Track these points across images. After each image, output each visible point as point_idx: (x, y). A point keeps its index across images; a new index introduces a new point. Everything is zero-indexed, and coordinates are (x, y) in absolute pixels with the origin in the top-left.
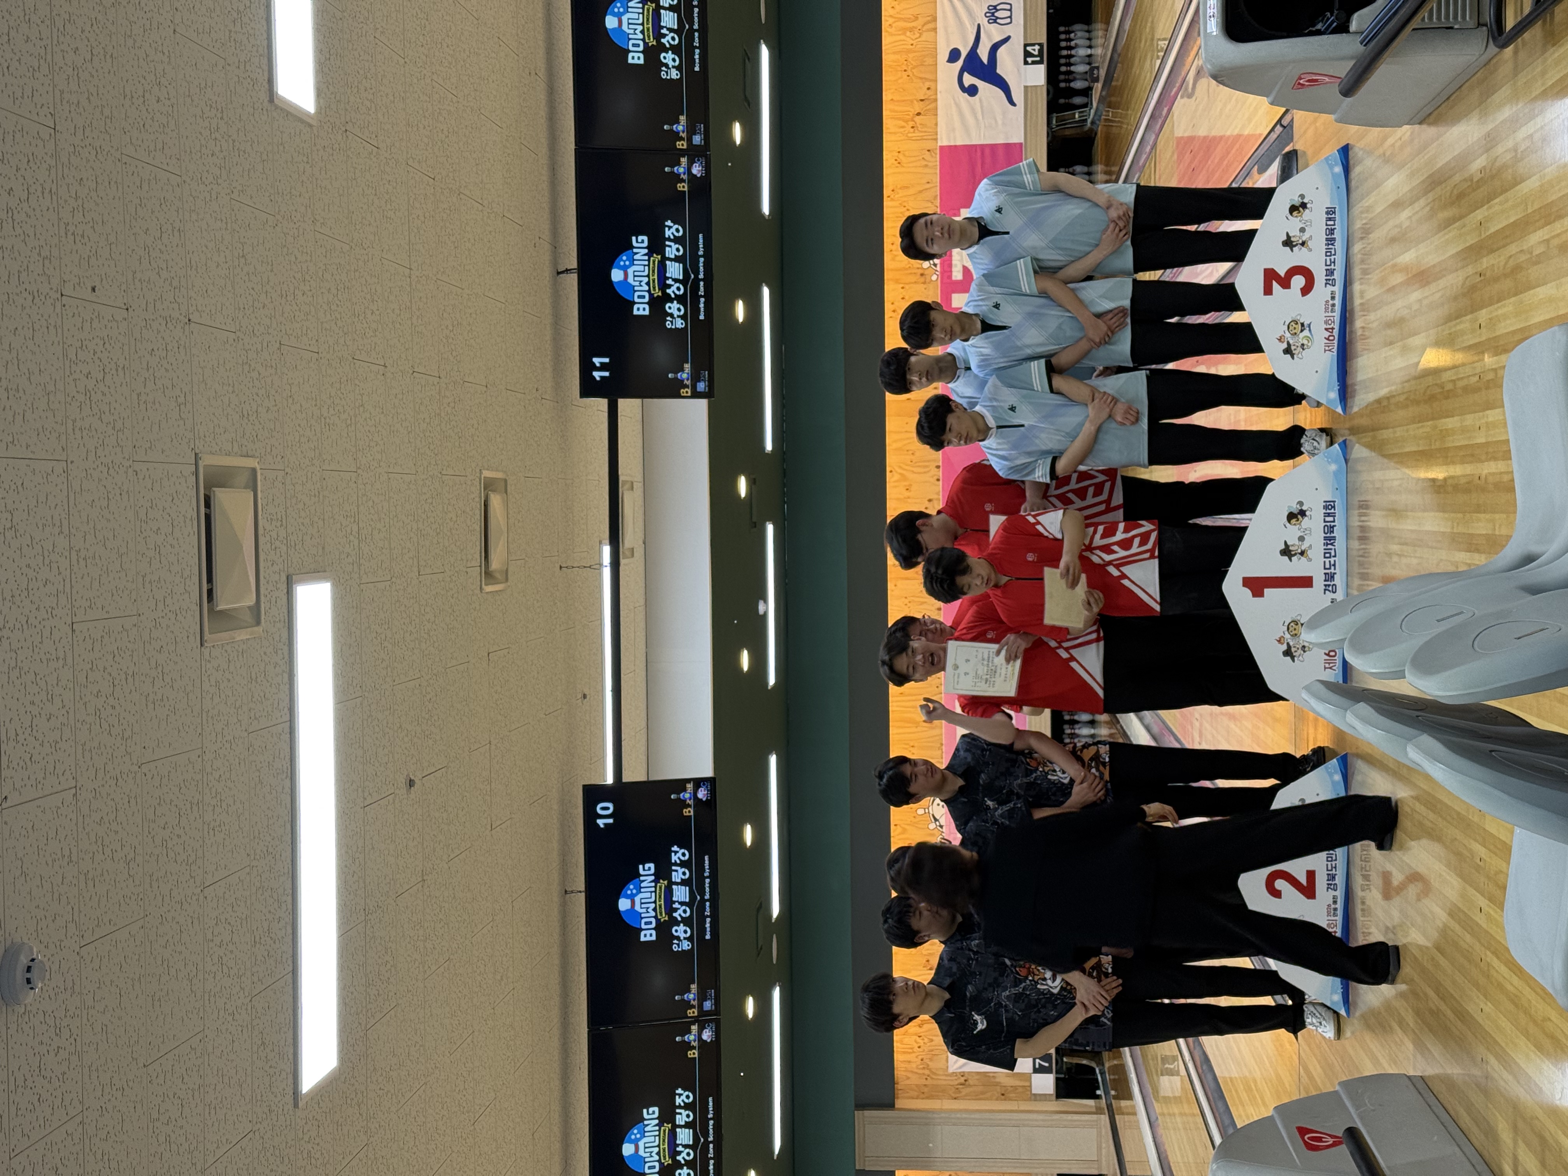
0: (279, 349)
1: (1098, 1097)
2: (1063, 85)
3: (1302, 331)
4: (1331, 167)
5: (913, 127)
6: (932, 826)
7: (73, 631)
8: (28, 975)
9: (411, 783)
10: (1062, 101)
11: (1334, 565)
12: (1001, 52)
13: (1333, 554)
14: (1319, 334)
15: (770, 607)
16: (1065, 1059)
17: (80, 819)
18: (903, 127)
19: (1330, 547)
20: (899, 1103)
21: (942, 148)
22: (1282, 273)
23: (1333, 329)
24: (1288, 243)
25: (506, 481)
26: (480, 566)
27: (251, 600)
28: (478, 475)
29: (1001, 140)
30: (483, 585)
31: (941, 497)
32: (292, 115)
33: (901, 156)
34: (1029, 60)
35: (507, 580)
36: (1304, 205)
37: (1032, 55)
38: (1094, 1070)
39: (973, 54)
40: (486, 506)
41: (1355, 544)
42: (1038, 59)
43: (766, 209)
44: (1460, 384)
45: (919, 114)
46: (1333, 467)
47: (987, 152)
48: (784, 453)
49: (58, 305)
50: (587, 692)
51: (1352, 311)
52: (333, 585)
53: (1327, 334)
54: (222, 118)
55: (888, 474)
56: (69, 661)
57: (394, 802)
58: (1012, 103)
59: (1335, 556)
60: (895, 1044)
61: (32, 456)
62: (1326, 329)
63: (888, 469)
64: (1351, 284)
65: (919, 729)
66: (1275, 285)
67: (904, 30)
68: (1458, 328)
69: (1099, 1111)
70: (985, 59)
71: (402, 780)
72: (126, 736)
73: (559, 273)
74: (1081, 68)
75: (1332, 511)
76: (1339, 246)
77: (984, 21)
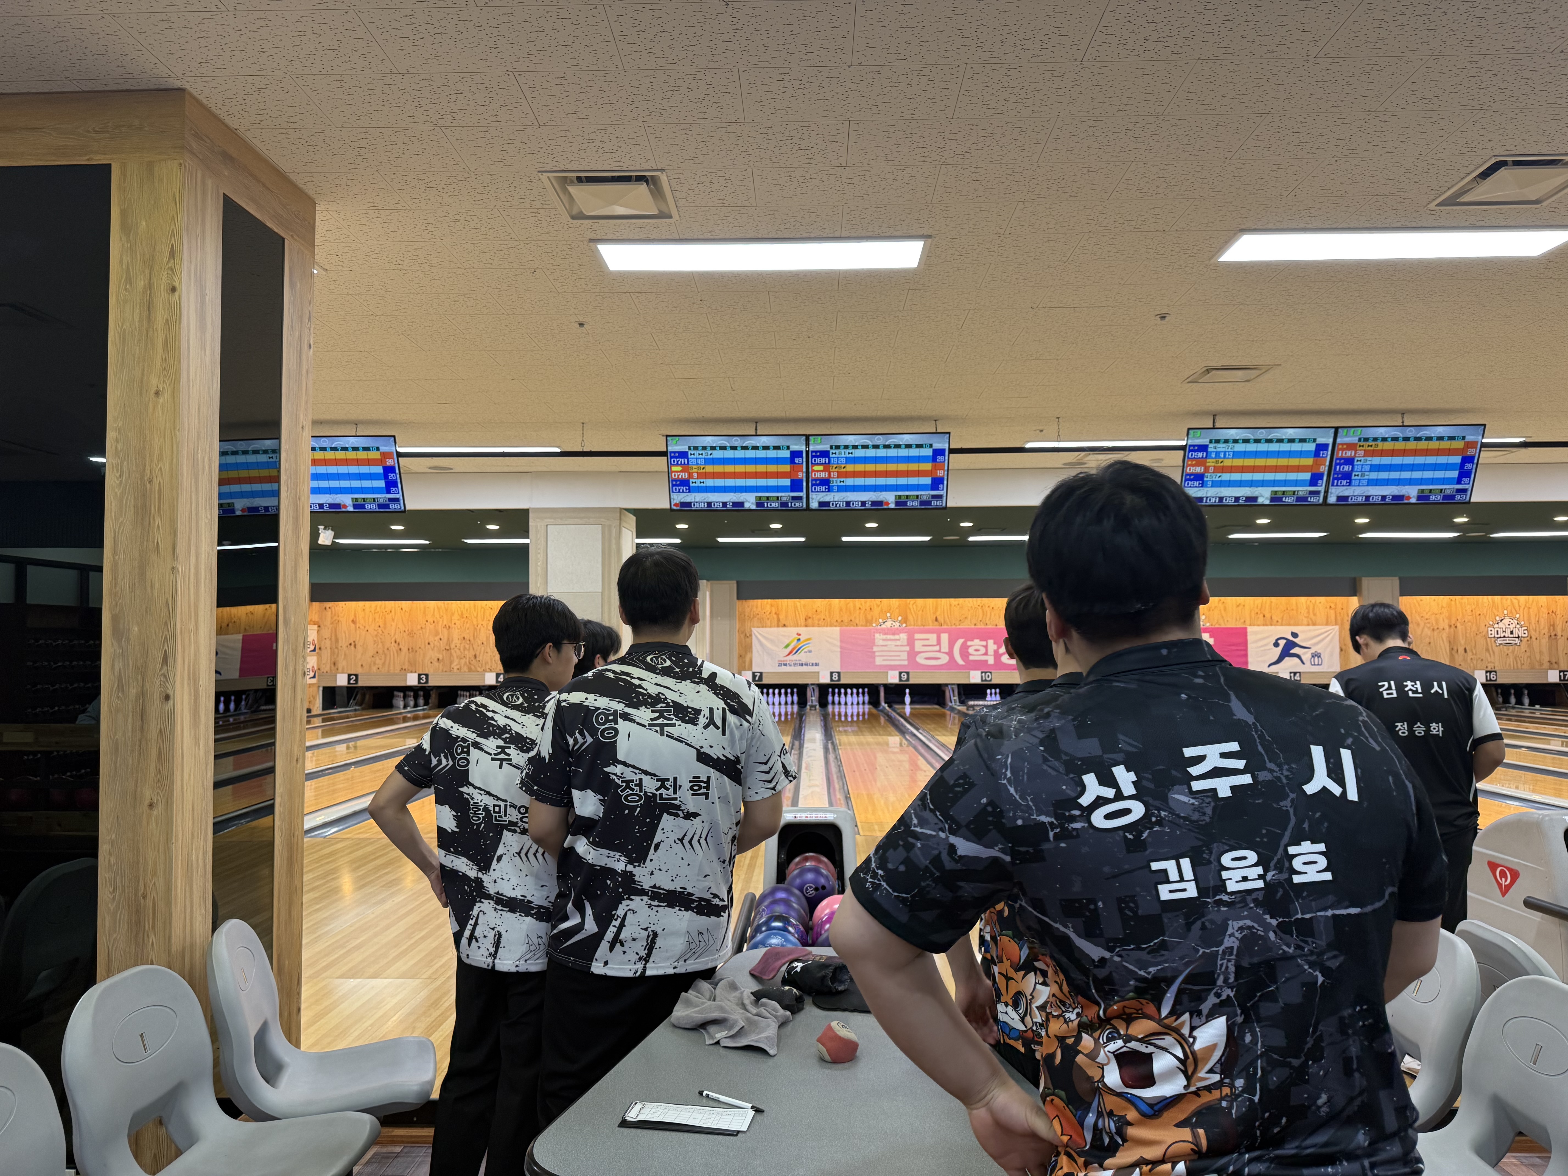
5: (1257, 613)
12: (1296, 660)
18: (1257, 608)
20: (739, 602)
21: (1246, 629)
33: (1243, 606)
39: (1295, 645)
45: (1264, 616)
58: (1269, 666)
67: (1308, 608)
77: (1312, 651)
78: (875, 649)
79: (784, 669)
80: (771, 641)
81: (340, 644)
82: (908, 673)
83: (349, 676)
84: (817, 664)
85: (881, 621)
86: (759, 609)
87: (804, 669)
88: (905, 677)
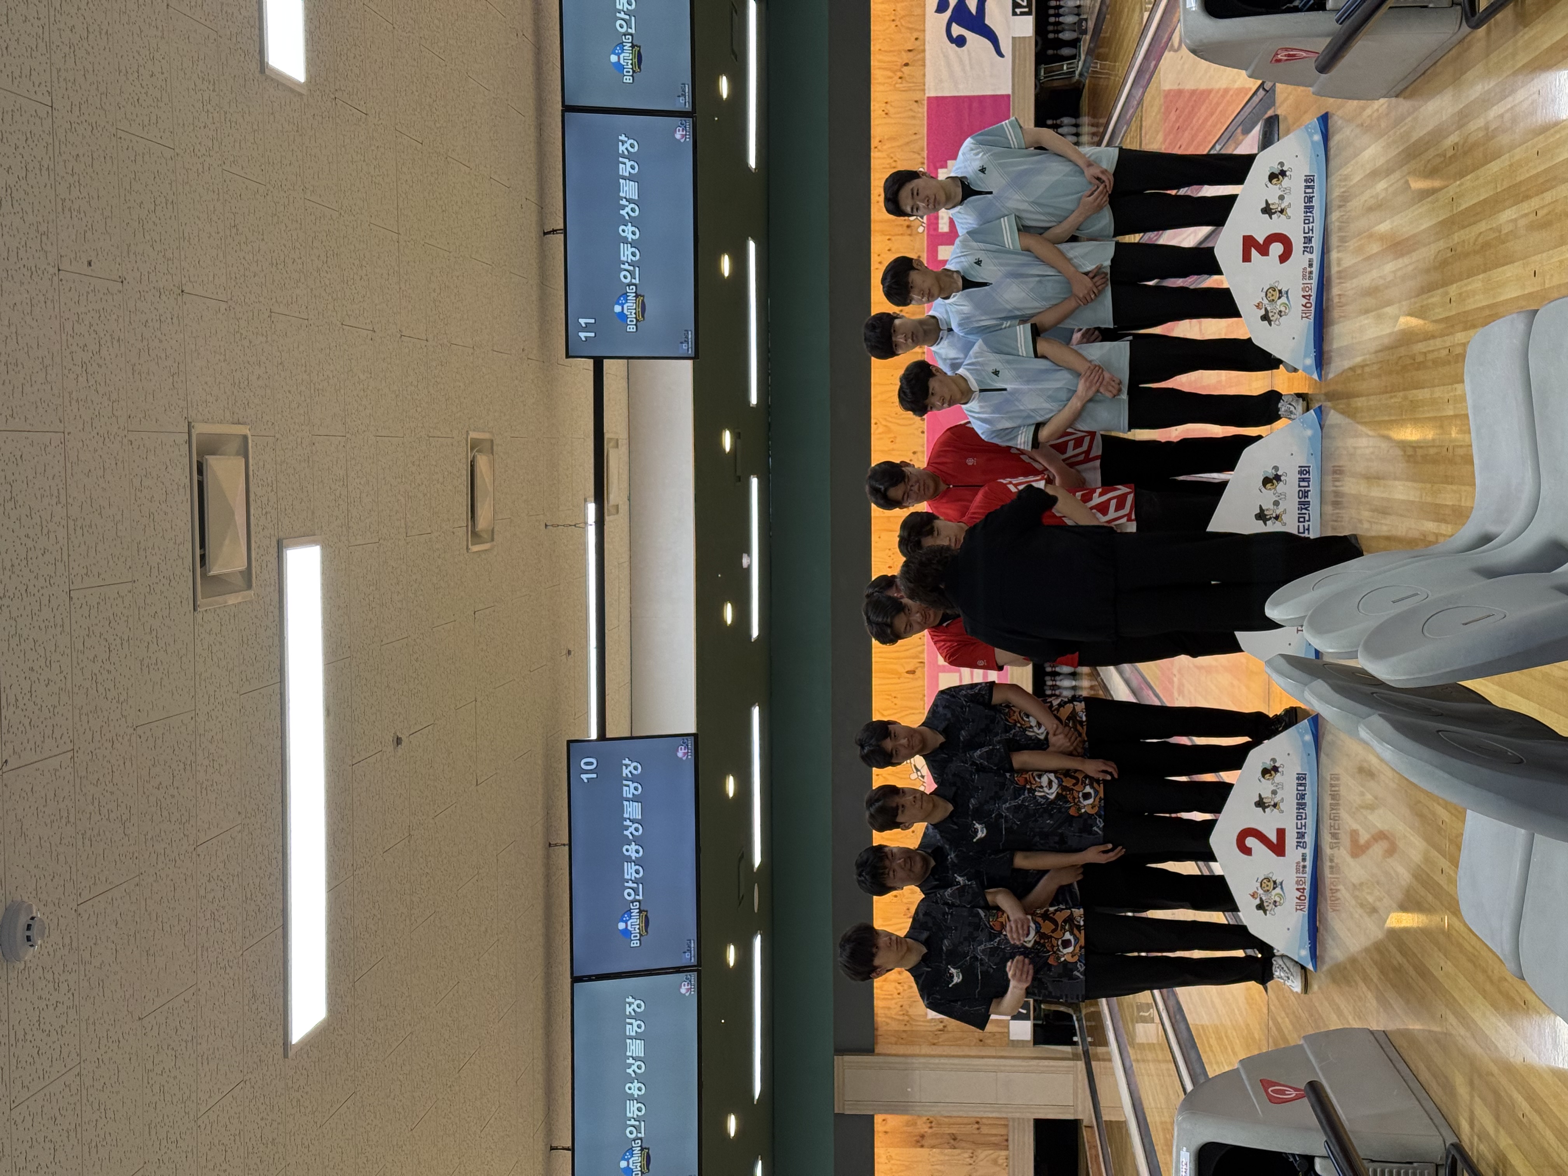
0: (270, 316)
1: (1075, 1044)
2: (1051, 36)
3: (1279, 298)
4: (1311, 135)
5: (900, 78)
6: (914, 776)
7: (71, 598)
8: (28, 933)
9: (399, 741)
10: (1050, 52)
11: (1308, 529)
12: (990, 3)
13: (1307, 518)
14: (1297, 301)
15: (753, 561)
16: (1043, 1006)
17: (78, 781)
18: (891, 78)
19: (1304, 511)
20: (878, 1049)
21: (929, 98)
22: (1261, 241)
23: (1310, 296)
24: (1267, 210)
25: (492, 441)
26: (467, 526)
27: (242, 565)
28: (465, 436)
29: (989, 92)
30: (470, 546)
31: (925, 449)
32: (283, 85)
33: (888, 106)
34: (1018, 11)
35: (493, 540)
36: (1283, 173)
37: (1020, 6)
38: (1071, 1017)
39: (961, 4)
40: (472, 466)
41: (1329, 509)
42: (1026, 10)
43: (752, 162)
44: (1430, 357)
45: (906, 65)
46: (1309, 433)
47: (975, 105)
48: (769, 407)
49: (55, 279)
50: (571, 647)
51: (1329, 279)
52: (323, 548)
53: (1304, 301)
54: (214, 90)
55: (873, 426)
56: (67, 629)
57: (381, 760)
58: (1000, 54)
59: (1309, 521)
60: (875, 991)
61: (29, 428)
62: (1304, 296)
63: (873, 421)
64: (1329, 252)
65: (902, 680)
66: (1254, 252)
68: (1430, 301)
69: (1075, 1057)
70: (973, 9)
71: (389, 738)
72: (121, 699)
73: (545, 234)
74: (1070, 19)
75: (1307, 476)
76: (1317, 213)
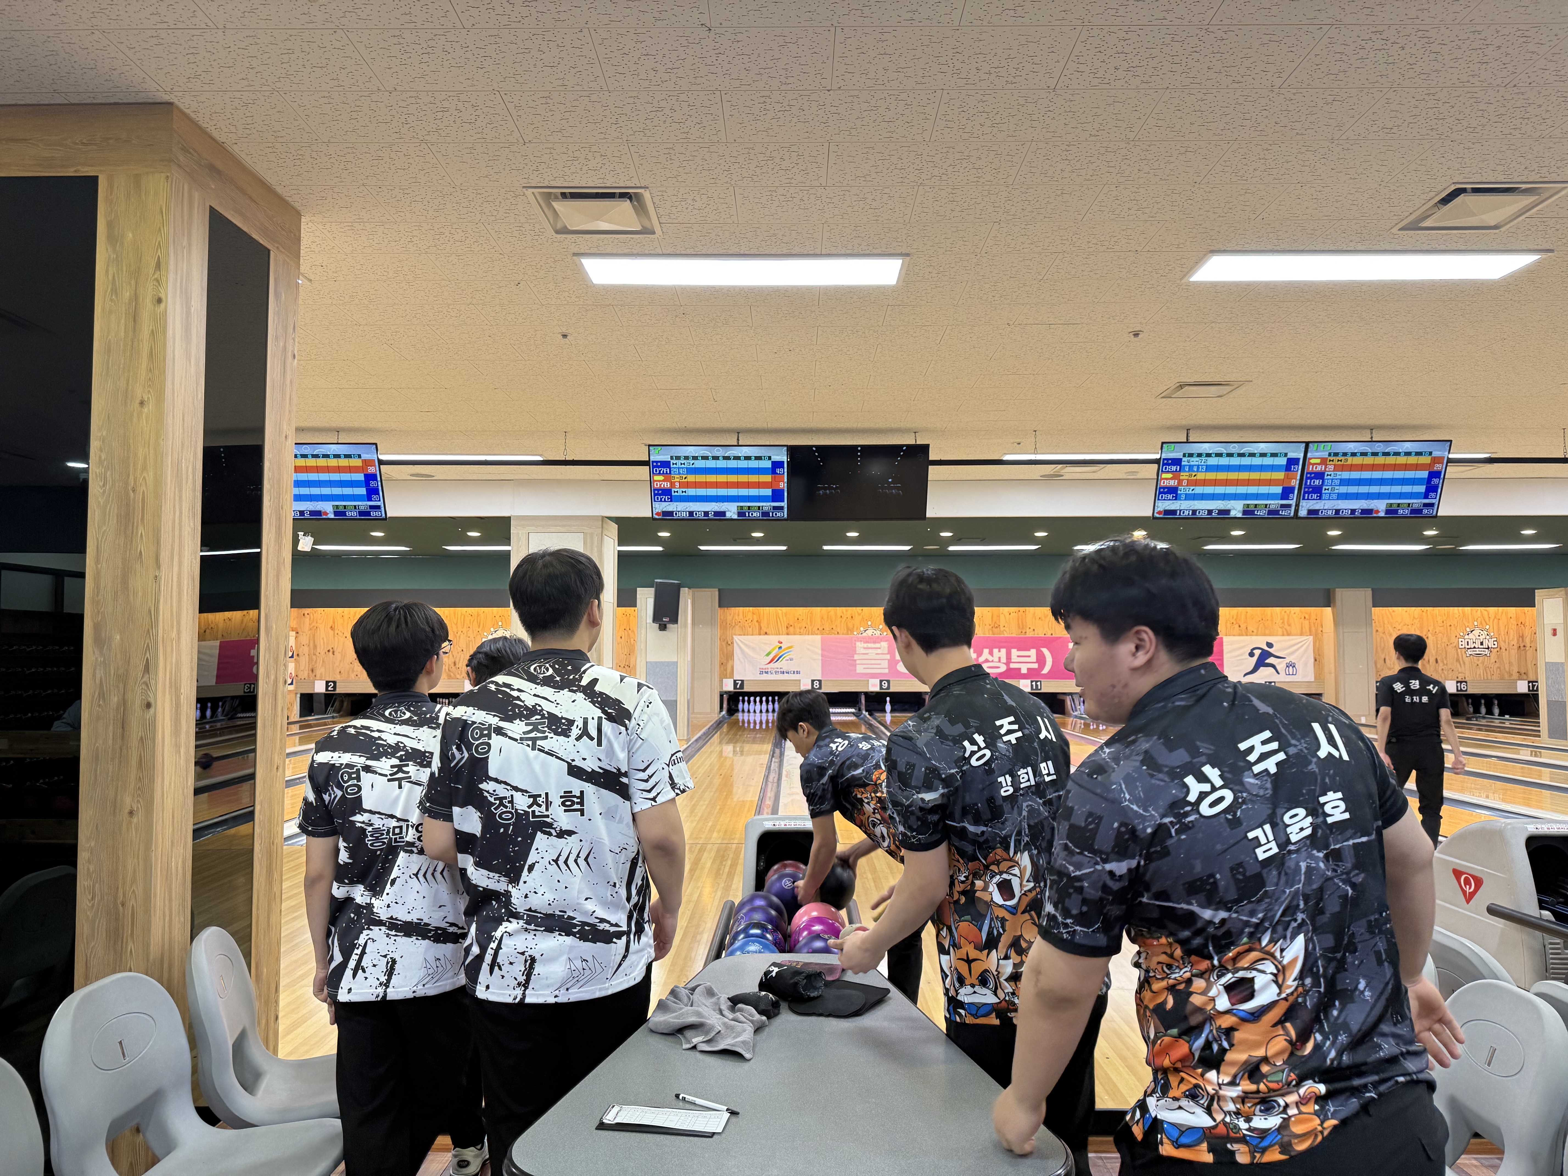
12: (1271, 669)
20: (720, 610)
39: (1271, 655)
45: (1240, 626)
58: (1245, 675)
67: (1283, 619)
70: (1267, 661)
77: (1287, 660)
78: (856, 657)
79: (765, 677)
80: (753, 649)
81: (318, 651)
82: (888, 682)
83: (327, 682)
84: (798, 672)
85: (862, 629)
86: (741, 616)
87: (786, 677)
88: (885, 685)
